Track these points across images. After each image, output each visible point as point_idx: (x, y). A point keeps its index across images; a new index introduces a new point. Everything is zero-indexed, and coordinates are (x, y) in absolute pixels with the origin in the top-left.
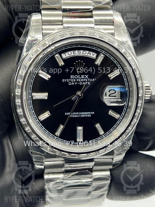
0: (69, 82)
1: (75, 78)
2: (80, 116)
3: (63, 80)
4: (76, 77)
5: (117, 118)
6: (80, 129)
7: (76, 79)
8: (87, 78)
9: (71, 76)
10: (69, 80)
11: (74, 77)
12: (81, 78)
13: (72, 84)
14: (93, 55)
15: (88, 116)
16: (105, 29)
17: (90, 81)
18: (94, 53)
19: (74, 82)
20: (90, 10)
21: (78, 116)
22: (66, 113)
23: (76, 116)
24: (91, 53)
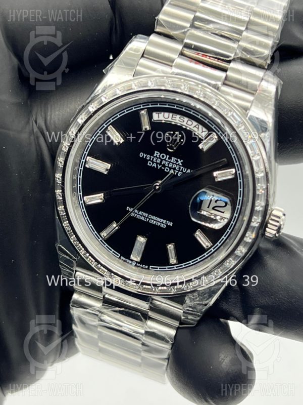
0: (150, 160)
1: (160, 158)
2: (149, 221)
3: (141, 155)
4: (163, 156)
5: (206, 248)
6: (141, 240)
7: (162, 160)
8: (179, 165)
9: (156, 152)
10: (150, 158)
11: (159, 156)
12: (170, 160)
13: (153, 165)
14: (203, 132)
15: (162, 225)
16: (236, 97)
17: (182, 171)
18: (204, 129)
19: (157, 163)
20: (228, 59)
21: (146, 220)
22: (128, 207)
23: (142, 218)
24: (200, 127)
